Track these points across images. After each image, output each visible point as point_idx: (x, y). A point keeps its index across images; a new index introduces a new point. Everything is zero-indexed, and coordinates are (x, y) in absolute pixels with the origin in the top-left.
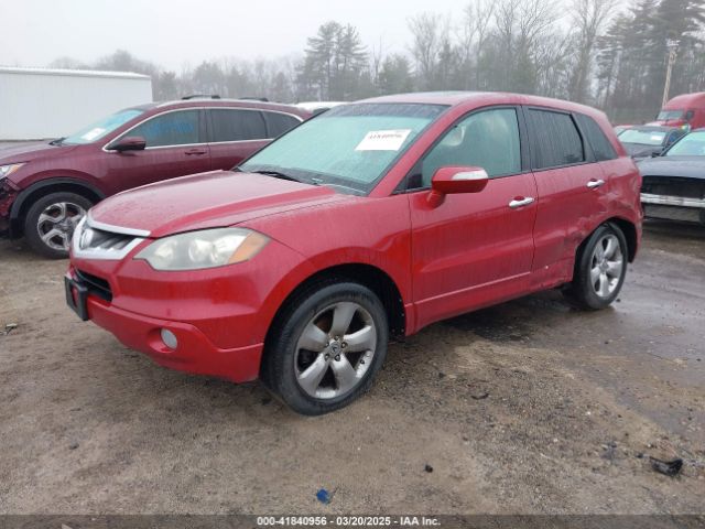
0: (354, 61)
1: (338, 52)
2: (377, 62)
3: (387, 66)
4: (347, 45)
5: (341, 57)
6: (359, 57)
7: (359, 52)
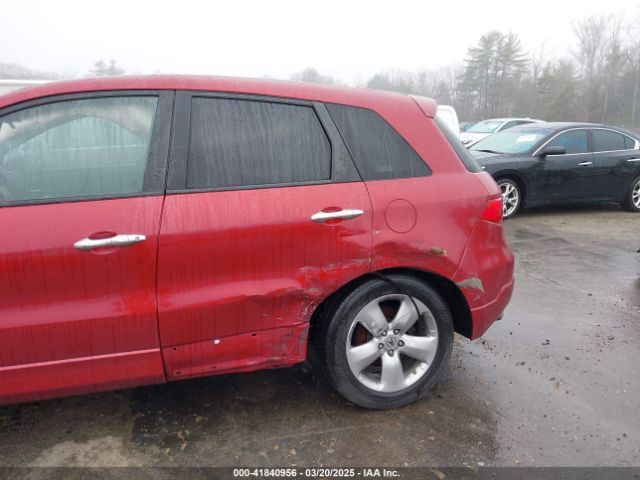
0: (514, 68)
1: (497, 60)
2: (536, 68)
3: (546, 71)
4: (508, 53)
5: (500, 64)
6: (520, 64)
7: (518, 59)
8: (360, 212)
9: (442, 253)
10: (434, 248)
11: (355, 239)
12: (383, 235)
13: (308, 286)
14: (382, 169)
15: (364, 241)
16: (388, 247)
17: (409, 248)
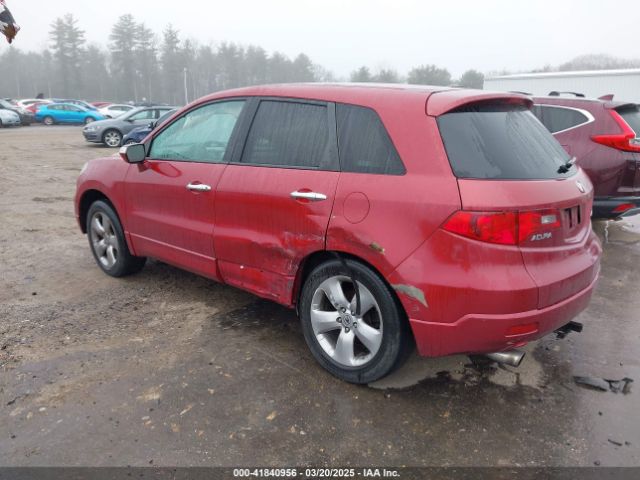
8: (324, 197)
9: (380, 250)
10: (375, 244)
11: (315, 218)
12: (339, 221)
13: (286, 247)
14: (360, 164)
15: (321, 221)
16: (339, 232)
17: (353, 237)
